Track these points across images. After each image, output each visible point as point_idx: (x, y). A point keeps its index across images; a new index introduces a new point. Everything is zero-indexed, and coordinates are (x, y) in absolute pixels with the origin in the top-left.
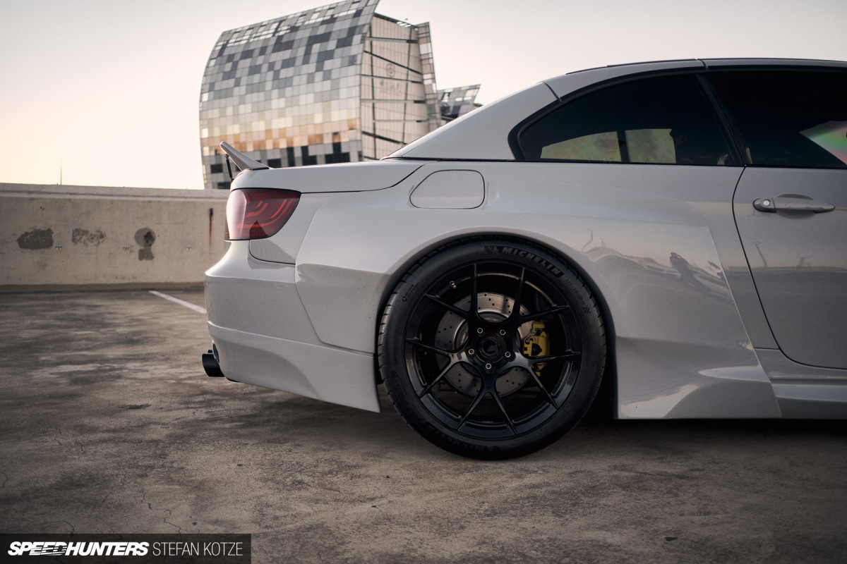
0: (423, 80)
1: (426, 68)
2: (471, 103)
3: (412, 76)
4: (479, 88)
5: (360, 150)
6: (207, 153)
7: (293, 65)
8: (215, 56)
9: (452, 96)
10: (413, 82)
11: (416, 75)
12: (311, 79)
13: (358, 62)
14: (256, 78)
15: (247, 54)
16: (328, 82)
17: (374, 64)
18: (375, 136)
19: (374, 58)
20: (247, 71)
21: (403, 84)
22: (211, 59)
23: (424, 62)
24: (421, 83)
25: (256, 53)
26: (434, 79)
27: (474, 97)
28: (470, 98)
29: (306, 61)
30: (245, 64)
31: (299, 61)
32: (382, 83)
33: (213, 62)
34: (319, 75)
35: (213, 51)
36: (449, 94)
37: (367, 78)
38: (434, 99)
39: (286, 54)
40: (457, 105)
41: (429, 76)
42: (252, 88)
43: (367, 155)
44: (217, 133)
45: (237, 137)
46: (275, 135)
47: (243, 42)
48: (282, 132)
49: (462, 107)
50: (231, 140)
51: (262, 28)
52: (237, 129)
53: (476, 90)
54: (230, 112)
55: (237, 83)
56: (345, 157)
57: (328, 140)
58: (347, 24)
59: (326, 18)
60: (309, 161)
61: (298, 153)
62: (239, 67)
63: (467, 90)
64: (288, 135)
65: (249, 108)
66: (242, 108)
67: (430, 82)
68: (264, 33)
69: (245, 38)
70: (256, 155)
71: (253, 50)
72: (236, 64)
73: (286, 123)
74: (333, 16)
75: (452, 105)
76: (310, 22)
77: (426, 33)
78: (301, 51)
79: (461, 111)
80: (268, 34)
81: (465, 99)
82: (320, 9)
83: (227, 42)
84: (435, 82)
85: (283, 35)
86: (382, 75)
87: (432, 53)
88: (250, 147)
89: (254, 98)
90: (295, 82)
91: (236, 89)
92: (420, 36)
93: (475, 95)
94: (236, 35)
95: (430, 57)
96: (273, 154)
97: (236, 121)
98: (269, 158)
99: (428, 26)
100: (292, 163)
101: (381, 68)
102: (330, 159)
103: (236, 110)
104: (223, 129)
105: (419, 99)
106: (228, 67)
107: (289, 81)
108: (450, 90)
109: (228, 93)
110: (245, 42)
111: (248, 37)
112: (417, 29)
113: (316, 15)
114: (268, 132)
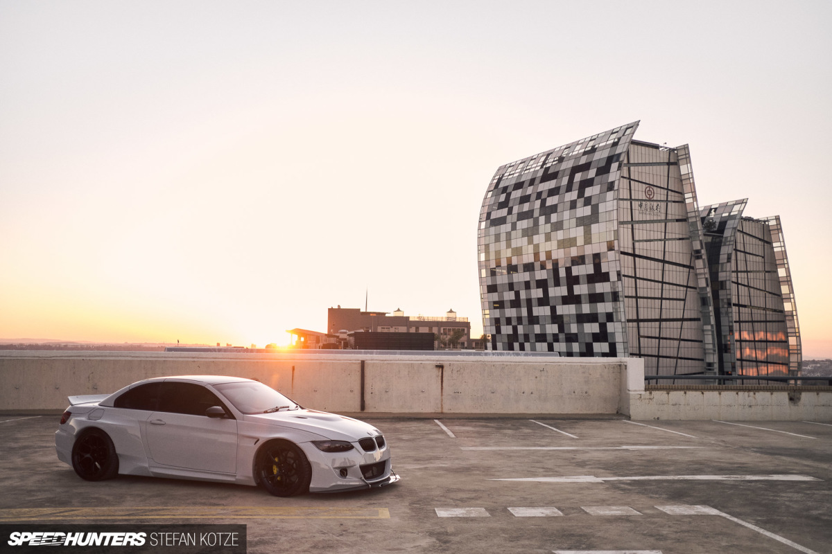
0: (684, 199)
1: (687, 188)
2: (738, 217)
3: (672, 196)
4: (746, 203)
5: (618, 269)
6: (484, 274)
7: (558, 194)
8: (492, 188)
9: (718, 211)
10: (674, 202)
11: (676, 194)
12: (573, 205)
13: (616, 188)
14: (526, 207)
15: (519, 186)
16: (589, 208)
17: (632, 188)
18: (634, 255)
19: (632, 182)
20: (518, 201)
21: (663, 205)
22: (488, 191)
23: (684, 182)
24: (683, 202)
25: (526, 185)
26: (695, 198)
27: (741, 212)
28: (736, 213)
29: (569, 189)
30: (517, 194)
31: (562, 190)
32: (641, 206)
33: (490, 194)
34: (580, 202)
35: (491, 184)
36: (716, 209)
37: (625, 202)
38: (696, 217)
39: (552, 184)
40: (723, 220)
41: (690, 195)
42: (522, 216)
43: (626, 274)
44: (492, 256)
45: (509, 260)
46: (543, 257)
47: (515, 175)
48: (549, 254)
49: (729, 222)
50: (504, 263)
51: (532, 162)
52: (509, 253)
53: (743, 205)
54: (503, 237)
55: (510, 212)
56: (605, 277)
57: (589, 260)
58: (605, 154)
59: (587, 149)
60: (572, 281)
61: (562, 273)
62: (512, 197)
63: (734, 205)
64: (554, 257)
65: (520, 233)
66: (513, 233)
67: (691, 200)
68: (533, 166)
69: (517, 171)
70: (526, 276)
71: (523, 182)
72: (509, 195)
73: (552, 246)
74: (593, 147)
75: (718, 221)
76: (574, 153)
77: (686, 154)
78: (565, 181)
79: (727, 226)
80: (537, 166)
81: (732, 214)
82: (583, 141)
83: (503, 175)
84: (697, 201)
85: (549, 167)
86: (640, 198)
87: (692, 173)
88: (520, 268)
89: (524, 224)
90: (559, 209)
91: (509, 217)
92: (680, 158)
93: (741, 209)
94: (510, 169)
95: (690, 177)
96: (541, 275)
97: (508, 246)
98: (537, 279)
99: (688, 148)
100: (557, 284)
101: (639, 192)
102: (592, 279)
103: (508, 234)
104: (498, 253)
105: (680, 218)
106: (502, 198)
107: (554, 209)
108: (717, 206)
109: (502, 221)
110: (517, 174)
111: (519, 170)
112: (676, 152)
113: (578, 147)
114: (536, 255)
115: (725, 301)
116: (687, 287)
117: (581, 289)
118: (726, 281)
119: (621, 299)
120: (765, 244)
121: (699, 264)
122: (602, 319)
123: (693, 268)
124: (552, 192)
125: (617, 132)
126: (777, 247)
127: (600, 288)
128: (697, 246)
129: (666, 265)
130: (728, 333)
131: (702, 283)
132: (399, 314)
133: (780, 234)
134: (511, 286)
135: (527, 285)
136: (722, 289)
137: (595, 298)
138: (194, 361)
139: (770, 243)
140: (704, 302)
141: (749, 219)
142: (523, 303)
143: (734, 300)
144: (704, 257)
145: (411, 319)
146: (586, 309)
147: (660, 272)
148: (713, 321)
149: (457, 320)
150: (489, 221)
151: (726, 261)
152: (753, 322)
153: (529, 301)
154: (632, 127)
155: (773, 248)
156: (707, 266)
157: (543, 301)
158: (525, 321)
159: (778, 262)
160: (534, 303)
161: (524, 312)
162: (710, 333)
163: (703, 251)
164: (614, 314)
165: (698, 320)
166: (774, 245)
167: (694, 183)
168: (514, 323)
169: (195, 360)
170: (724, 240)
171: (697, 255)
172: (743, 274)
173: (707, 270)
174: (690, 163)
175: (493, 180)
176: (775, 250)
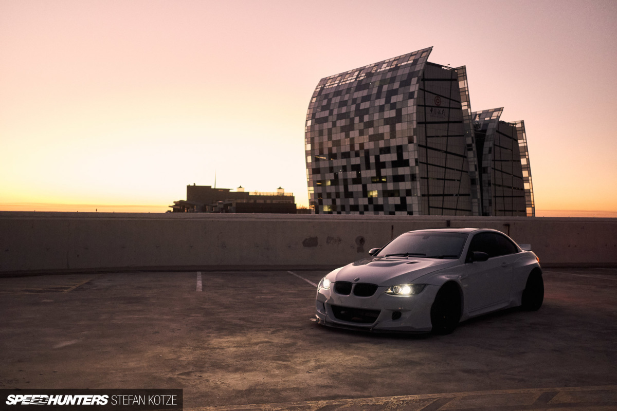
0: (461, 106)
1: (462, 98)
2: (497, 121)
3: (453, 104)
4: (502, 110)
5: (416, 157)
6: (310, 160)
7: (369, 100)
8: (316, 95)
9: (481, 117)
10: (454, 108)
11: (456, 103)
12: (382, 109)
13: (415, 97)
14: (344, 110)
15: (338, 93)
16: (394, 111)
17: (426, 97)
18: (426, 147)
19: (426, 93)
20: (337, 105)
21: (447, 110)
22: (313, 97)
23: (461, 94)
24: (460, 108)
25: (344, 93)
26: (469, 106)
27: (498, 117)
28: (495, 118)
29: (378, 96)
30: (337, 100)
31: (373, 97)
32: (431, 111)
33: (314, 100)
34: (387, 107)
35: (315, 92)
36: (480, 115)
37: (421, 107)
38: (469, 119)
39: (365, 93)
40: (485, 122)
41: (466, 103)
42: (341, 116)
43: (421, 161)
44: (317, 147)
45: (330, 149)
46: (357, 148)
47: (334, 86)
48: (362, 145)
49: (490, 124)
50: (326, 152)
51: (347, 76)
52: (330, 144)
53: (500, 112)
54: (326, 132)
55: (331, 113)
56: (406, 163)
57: (394, 150)
58: (407, 71)
59: (392, 67)
60: (380, 165)
61: (372, 160)
62: (333, 101)
63: (493, 112)
64: (366, 147)
65: (339, 130)
66: (334, 130)
67: (466, 107)
68: (349, 79)
69: (336, 82)
70: (343, 162)
71: (342, 91)
72: (330, 100)
73: (365, 139)
74: (396, 65)
75: (482, 123)
76: (381, 70)
77: (463, 73)
78: (375, 91)
79: (489, 127)
80: (352, 79)
81: (492, 118)
82: (388, 61)
83: (325, 86)
84: (470, 108)
85: (362, 80)
86: (431, 105)
87: (467, 87)
88: (339, 156)
89: (342, 123)
90: (371, 111)
91: (330, 118)
92: (459, 76)
93: (499, 115)
94: (330, 81)
95: (466, 90)
96: (355, 161)
97: (330, 138)
98: (352, 164)
99: (465, 68)
100: (368, 167)
101: (430, 100)
102: (395, 164)
103: (330, 131)
104: (321, 144)
105: (458, 120)
106: (325, 102)
107: (366, 111)
108: (481, 112)
109: (325, 120)
110: (336, 85)
111: (338, 82)
112: (456, 71)
113: (385, 65)
114: (352, 146)
115: (487, 182)
116: (462, 171)
117: (387, 172)
118: (487, 167)
119: (418, 179)
120: (514, 141)
121: (471, 154)
122: (403, 194)
123: (466, 157)
124: (365, 99)
125: (415, 55)
126: (521, 143)
127: (401, 171)
128: (469, 141)
129: (448, 155)
130: (488, 205)
131: (472, 169)
132: (240, 190)
133: (524, 134)
134: (331, 169)
135: (344, 169)
136: (484, 172)
137: (398, 179)
138: (309, 222)
139: (516, 141)
140: (473, 182)
141: (503, 122)
142: (341, 182)
143: (492, 182)
144: (474, 149)
145: (250, 194)
146: (390, 186)
147: (444, 160)
148: (479, 196)
149: (285, 195)
150: (314, 120)
151: (488, 152)
152: (504, 197)
153: (345, 181)
154: (427, 51)
155: (518, 143)
156: (476, 155)
157: (357, 181)
158: (342, 195)
159: (521, 154)
160: (350, 181)
161: (342, 189)
162: (477, 204)
163: (474, 145)
164: (412, 191)
165: (469, 195)
166: (519, 141)
167: (468, 95)
168: (333, 196)
169: (310, 220)
170: (486, 138)
171: (469, 148)
172: (498, 162)
173: (476, 159)
174: (466, 79)
175: (316, 89)
176: (520, 145)
